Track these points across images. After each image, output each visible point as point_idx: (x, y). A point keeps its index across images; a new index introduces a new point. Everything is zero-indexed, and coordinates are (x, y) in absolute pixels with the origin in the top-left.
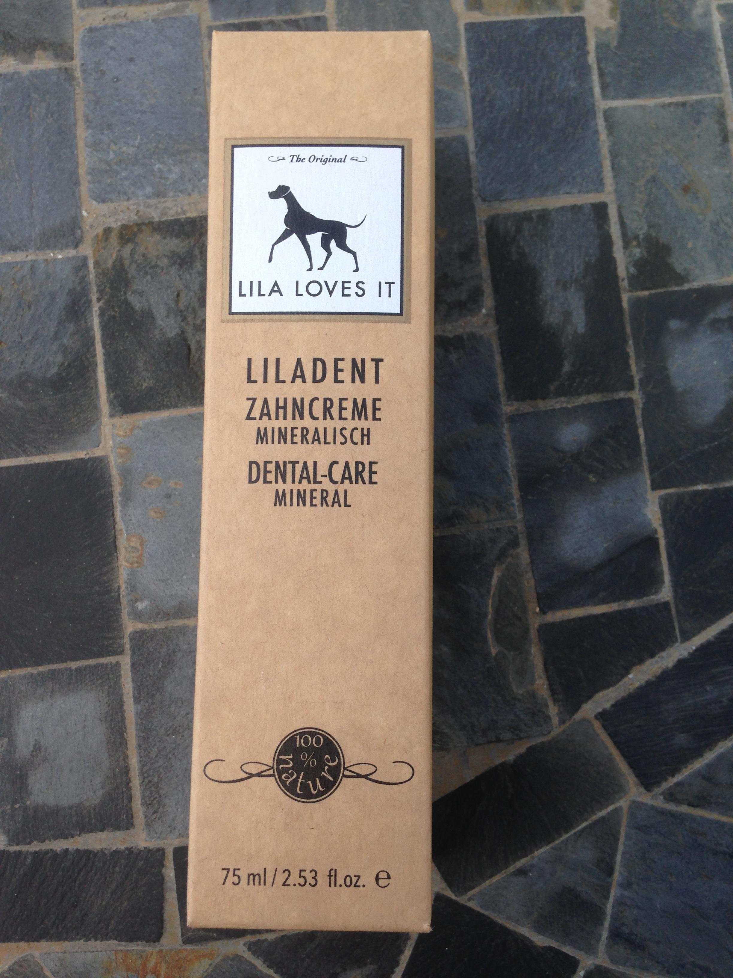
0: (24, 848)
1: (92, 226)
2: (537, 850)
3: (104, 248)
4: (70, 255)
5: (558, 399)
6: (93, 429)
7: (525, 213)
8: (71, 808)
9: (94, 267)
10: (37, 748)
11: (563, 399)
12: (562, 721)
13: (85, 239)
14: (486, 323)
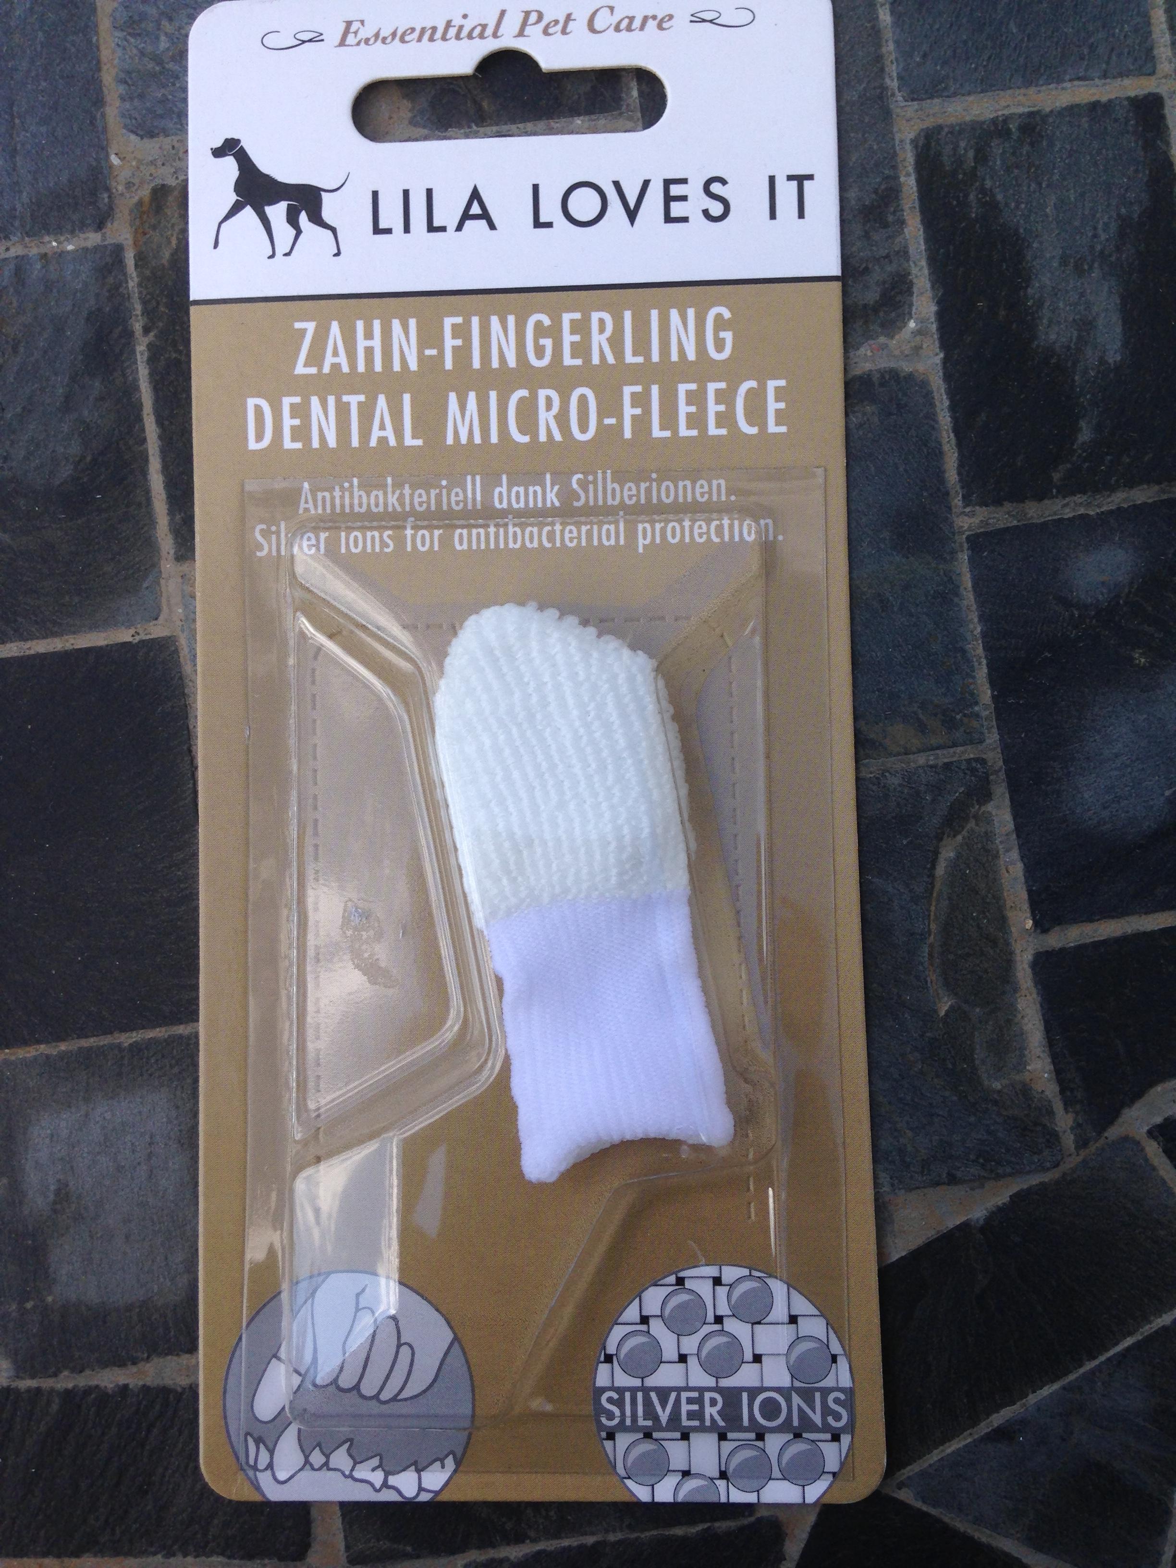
0: (47, 1383)
1: (129, 185)
2: (1033, 1392)
3: (154, 227)
4: (89, 244)
5: (1067, 500)
6: (145, 585)
7: (994, 121)
8: (129, 1308)
9: (136, 266)
10: (63, 1195)
11: (1079, 498)
12: (1082, 1143)
13: (117, 210)
14: (917, 349)
